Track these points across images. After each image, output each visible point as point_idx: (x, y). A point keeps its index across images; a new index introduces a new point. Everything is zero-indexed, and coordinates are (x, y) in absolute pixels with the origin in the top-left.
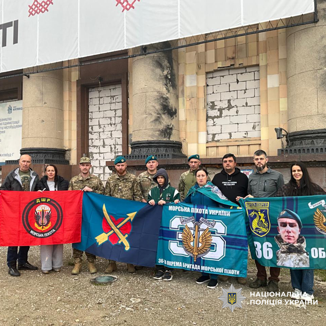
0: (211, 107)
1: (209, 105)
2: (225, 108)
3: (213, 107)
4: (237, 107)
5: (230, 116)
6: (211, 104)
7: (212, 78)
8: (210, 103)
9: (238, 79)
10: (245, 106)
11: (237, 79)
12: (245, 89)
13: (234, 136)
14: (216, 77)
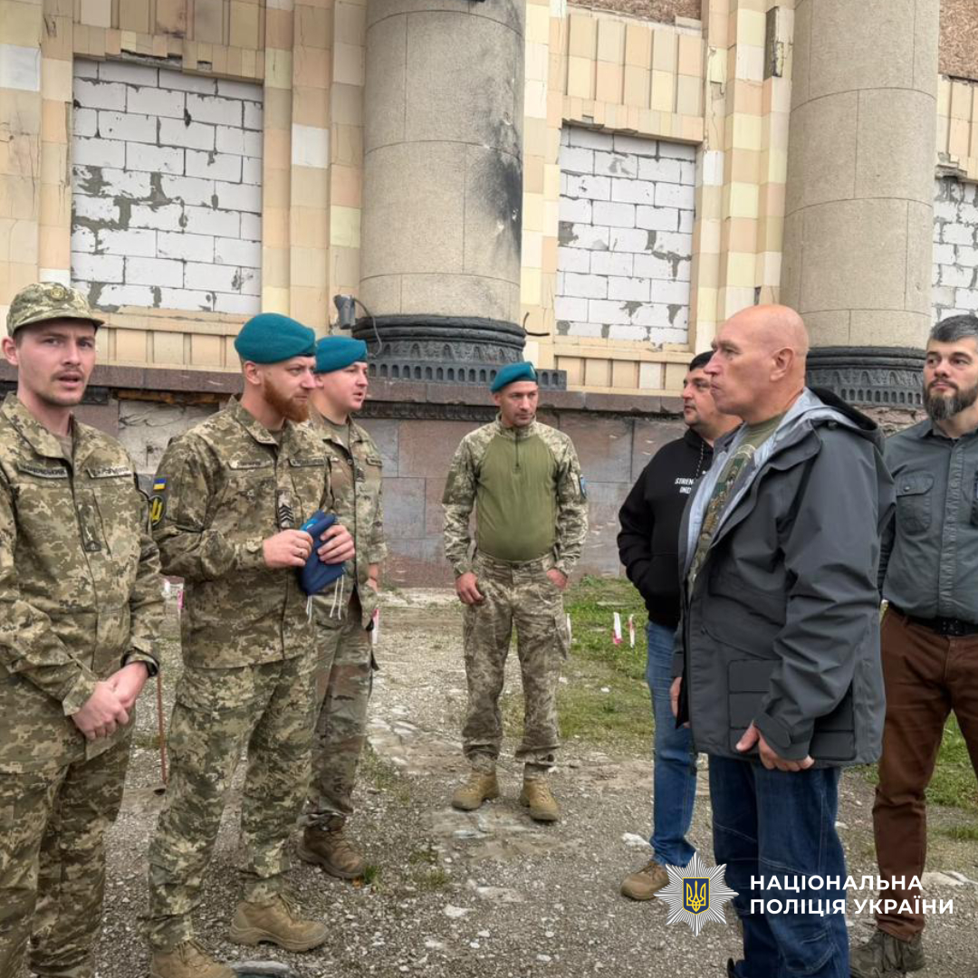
0: (87, 185)
1: (82, 176)
2: (138, 199)
3: (95, 184)
4: (182, 204)
5: (157, 229)
6: (89, 176)
7: (96, 81)
8: (83, 169)
9: (190, 112)
10: (209, 207)
11: (186, 111)
12: (212, 149)
13: (169, 300)
14: (109, 82)
